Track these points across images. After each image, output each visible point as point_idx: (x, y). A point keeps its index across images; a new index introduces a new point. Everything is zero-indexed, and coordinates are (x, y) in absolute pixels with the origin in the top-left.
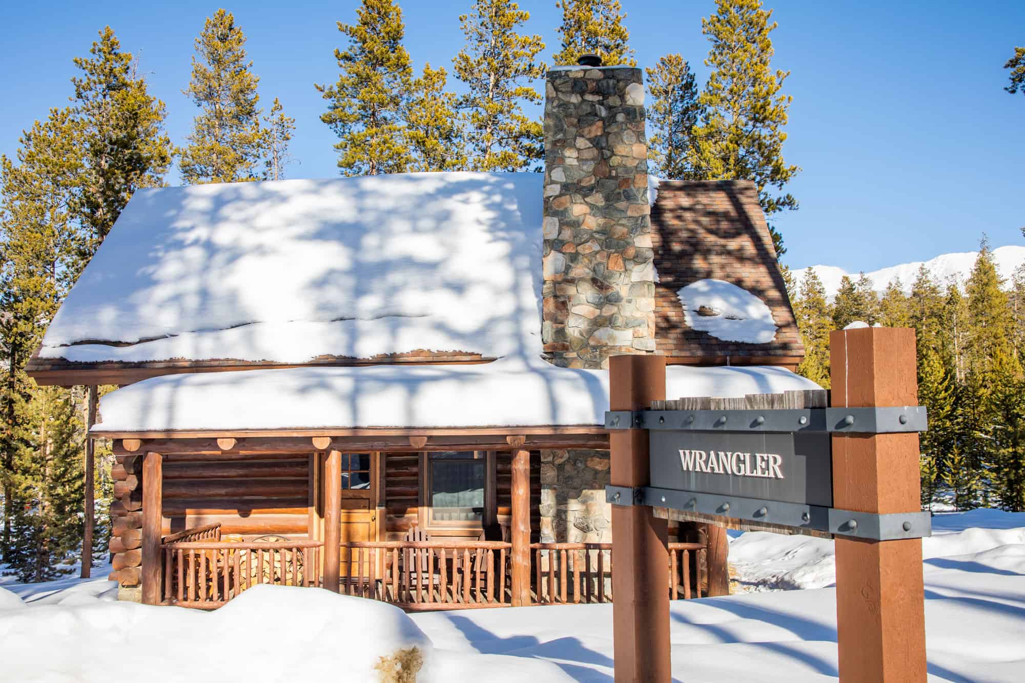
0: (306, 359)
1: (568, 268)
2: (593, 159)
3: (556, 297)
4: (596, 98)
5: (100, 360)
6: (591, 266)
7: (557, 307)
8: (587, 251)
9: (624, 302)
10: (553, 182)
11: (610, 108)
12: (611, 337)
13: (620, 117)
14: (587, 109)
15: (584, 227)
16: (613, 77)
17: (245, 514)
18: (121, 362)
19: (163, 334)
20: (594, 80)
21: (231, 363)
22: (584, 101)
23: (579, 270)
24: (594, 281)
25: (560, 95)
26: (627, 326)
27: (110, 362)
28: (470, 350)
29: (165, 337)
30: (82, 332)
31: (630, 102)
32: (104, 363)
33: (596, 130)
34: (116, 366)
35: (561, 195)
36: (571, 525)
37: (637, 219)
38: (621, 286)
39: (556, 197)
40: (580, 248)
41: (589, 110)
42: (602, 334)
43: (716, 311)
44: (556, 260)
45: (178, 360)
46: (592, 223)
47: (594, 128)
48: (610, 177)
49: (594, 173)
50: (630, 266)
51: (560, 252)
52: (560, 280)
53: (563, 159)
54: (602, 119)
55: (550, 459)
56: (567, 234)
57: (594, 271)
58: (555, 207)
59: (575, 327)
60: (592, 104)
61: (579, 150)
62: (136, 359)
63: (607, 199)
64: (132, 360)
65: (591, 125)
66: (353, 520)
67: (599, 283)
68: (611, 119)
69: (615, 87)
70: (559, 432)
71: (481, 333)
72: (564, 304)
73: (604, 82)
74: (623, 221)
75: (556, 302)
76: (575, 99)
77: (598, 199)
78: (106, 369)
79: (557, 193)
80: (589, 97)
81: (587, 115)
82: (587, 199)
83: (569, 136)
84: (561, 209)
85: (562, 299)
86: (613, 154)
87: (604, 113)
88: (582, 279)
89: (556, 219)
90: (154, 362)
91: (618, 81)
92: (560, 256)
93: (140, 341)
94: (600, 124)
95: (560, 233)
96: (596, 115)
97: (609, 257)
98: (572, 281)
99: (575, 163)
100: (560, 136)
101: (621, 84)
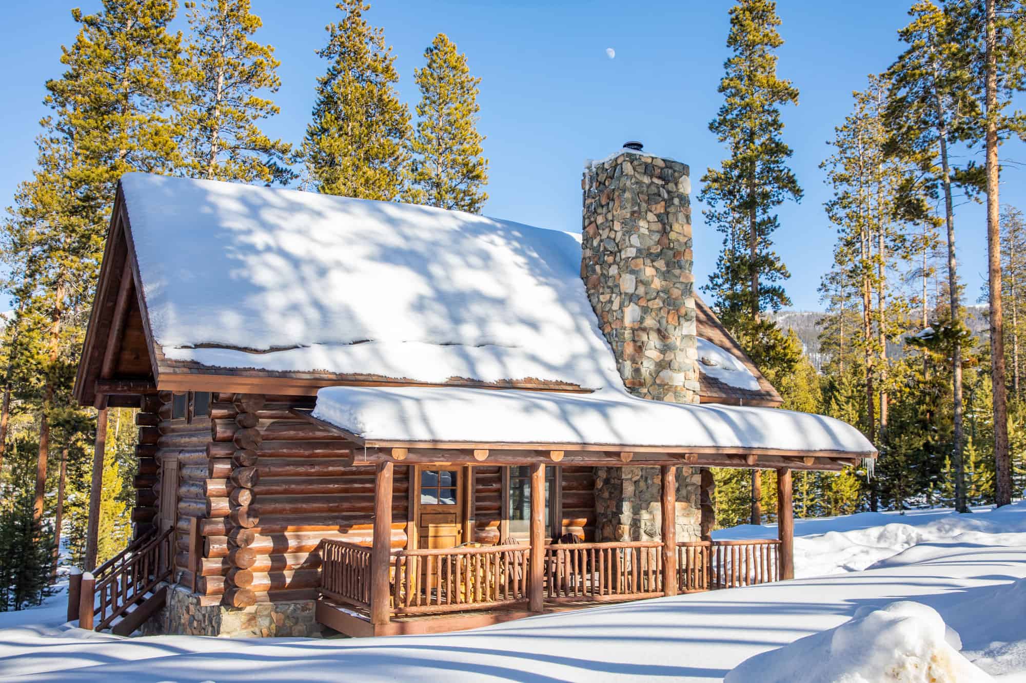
0: (443, 379)
1: (642, 319)
2: (658, 232)
3: (634, 341)
4: (660, 182)
5: (241, 366)
6: (657, 319)
7: (635, 350)
8: (655, 307)
9: (677, 351)
10: (631, 246)
11: (669, 192)
12: (671, 378)
13: (676, 201)
14: (654, 189)
15: (653, 286)
16: (671, 168)
17: (343, 530)
18: (263, 370)
19: (294, 344)
20: (659, 168)
21: (375, 378)
22: (652, 183)
23: (649, 322)
24: (659, 331)
25: (636, 175)
26: (679, 370)
27: (250, 369)
28: (569, 381)
29: (296, 347)
30: (204, 334)
31: (681, 190)
32: (245, 370)
33: (660, 208)
34: (261, 373)
35: (636, 257)
36: (642, 531)
37: (686, 285)
38: (675, 337)
39: (633, 258)
40: (650, 303)
41: (656, 191)
42: (665, 374)
43: (712, 362)
44: (634, 310)
45: (320, 372)
46: (657, 284)
47: (659, 206)
48: (669, 248)
49: (659, 242)
50: (682, 321)
51: (636, 304)
52: (636, 327)
53: (638, 228)
54: (664, 200)
55: (629, 476)
56: (641, 290)
57: (659, 322)
58: (633, 267)
59: (647, 367)
60: (658, 186)
61: (649, 222)
62: (279, 368)
63: (667, 265)
64: (276, 369)
65: (656, 203)
66: (441, 534)
67: (662, 334)
68: (669, 202)
69: (672, 175)
70: (720, 452)
71: (568, 367)
72: (640, 347)
73: (666, 170)
74: (678, 285)
75: (635, 346)
76: (646, 180)
77: (661, 264)
78: (251, 376)
79: (634, 255)
80: (656, 181)
81: (654, 194)
82: (655, 264)
83: (643, 210)
84: (637, 269)
85: (639, 344)
86: (672, 230)
87: (666, 196)
88: (651, 329)
89: (633, 277)
90: (298, 372)
91: (675, 171)
92: (637, 307)
93: (273, 349)
94: (663, 203)
95: (636, 289)
96: (660, 196)
97: (668, 313)
98: (644, 330)
99: (647, 232)
100: (636, 208)
101: (676, 174)
